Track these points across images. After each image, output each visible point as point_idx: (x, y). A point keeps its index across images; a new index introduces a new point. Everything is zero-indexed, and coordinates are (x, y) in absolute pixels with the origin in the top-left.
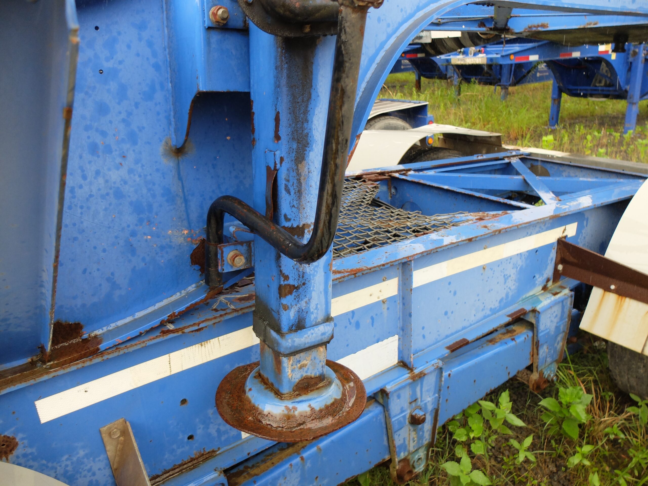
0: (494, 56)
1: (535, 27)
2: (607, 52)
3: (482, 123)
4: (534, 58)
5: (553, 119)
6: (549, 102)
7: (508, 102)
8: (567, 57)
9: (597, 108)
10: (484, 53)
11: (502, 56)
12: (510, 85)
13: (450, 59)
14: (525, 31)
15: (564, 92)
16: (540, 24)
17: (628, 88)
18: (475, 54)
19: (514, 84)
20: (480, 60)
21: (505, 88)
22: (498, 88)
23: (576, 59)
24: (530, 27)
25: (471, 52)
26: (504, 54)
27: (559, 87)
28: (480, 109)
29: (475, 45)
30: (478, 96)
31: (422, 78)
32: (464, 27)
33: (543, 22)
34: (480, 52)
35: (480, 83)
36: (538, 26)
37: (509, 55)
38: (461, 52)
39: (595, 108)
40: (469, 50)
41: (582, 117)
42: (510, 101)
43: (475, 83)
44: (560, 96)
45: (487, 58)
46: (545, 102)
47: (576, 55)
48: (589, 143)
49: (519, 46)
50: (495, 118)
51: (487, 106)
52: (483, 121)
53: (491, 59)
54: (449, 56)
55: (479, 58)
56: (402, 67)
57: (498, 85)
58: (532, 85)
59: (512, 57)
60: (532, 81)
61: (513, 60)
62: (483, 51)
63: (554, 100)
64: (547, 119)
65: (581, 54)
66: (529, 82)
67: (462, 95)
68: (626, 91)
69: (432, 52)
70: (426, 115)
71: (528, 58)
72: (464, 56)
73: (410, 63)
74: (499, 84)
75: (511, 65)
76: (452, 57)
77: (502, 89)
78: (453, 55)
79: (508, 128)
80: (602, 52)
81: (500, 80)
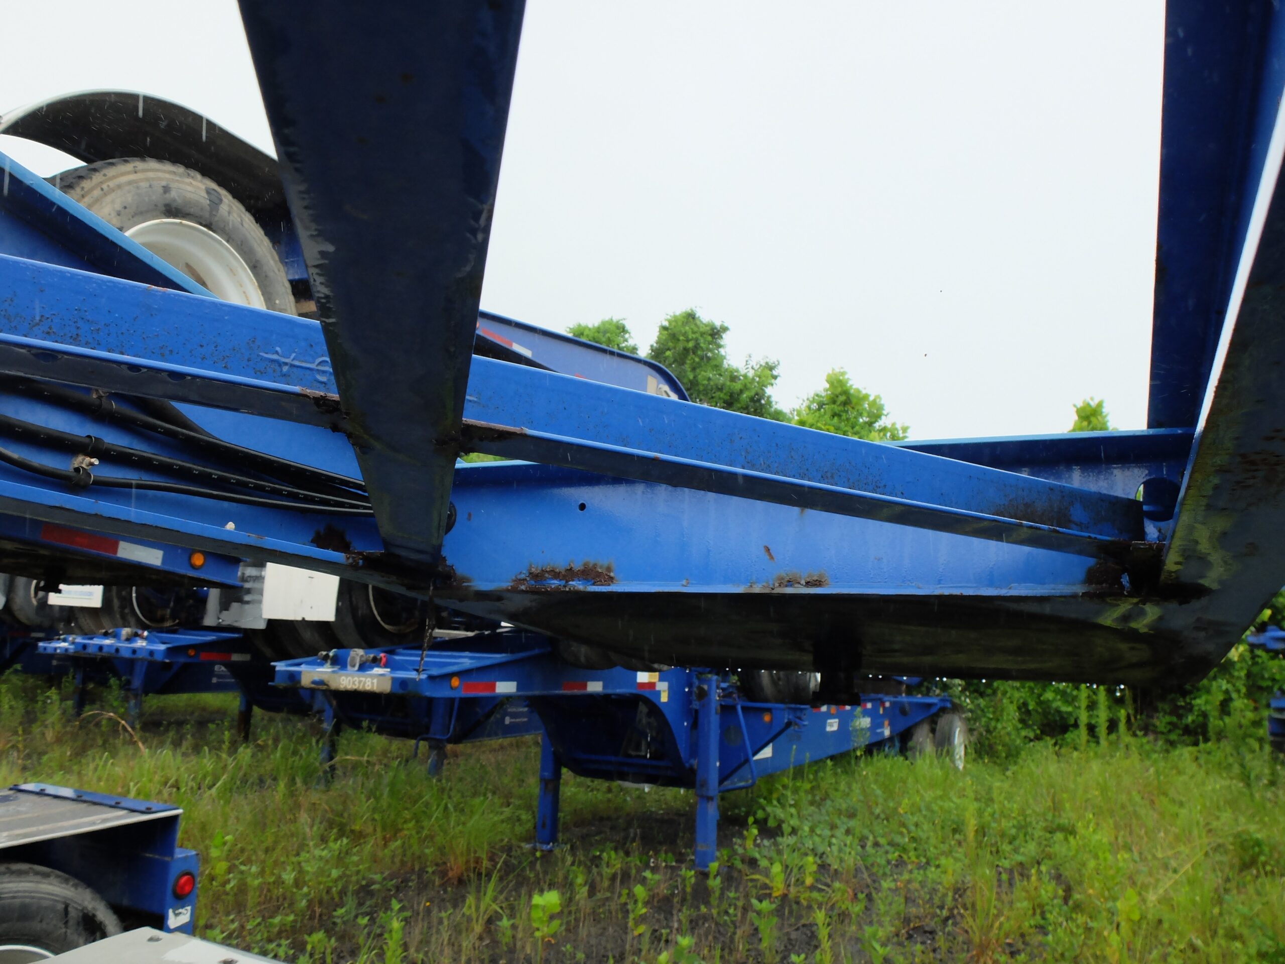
0: (413, 675)
1: (556, 575)
2: (652, 685)
3: (379, 834)
4: (506, 687)
5: (544, 825)
6: (533, 785)
7: (444, 781)
8: (576, 692)
9: (628, 799)
10: (386, 666)
11: (431, 678)
12: (449, 741)
13: (300, 673)
14: (514, 590)
15: (565, 767)
16: (578, 566)
17: (694, 762)
18: (363, 667)
19: (457, 739)
20: (375, 681)
21: (437, 746)
22: (423, 745)
23: (593, 697)
24: (537, 577)
25: (353, 659)
26: (435, 672)
27: (554, 753)
28: (377, 799)
29: (368, 644)
30: (374, 764)
31: (256, 710)
32: (231, 526)
33: (591, 561)
34: (375, 662)
35: (380, 731)
36: (570, 574)
37: (449, 676)
38: (326, 658)
39: (625, 800)
40: (349, 655)
41: (601, 819)
42: (448, 780)
43: (369, 730)
44: (557, 775)
45: (394, 680)
46: (523, 781)
47: (595, 687)
48: (640, 905)
49: (471, 658)
50: (411, 825)
51: (393, 793)
52: (384, 829)
53: (403, 683)
54: (299, 665)
55: (373, 676)
56: (214, 680)
57: (423, 739)
58: (495, 742)
59: (455, 682)
60: (496, 734)
61: (457, 689)
62: (384, 660)
63: (544, 782)
64: (530, 826)
65: (604, 687)
66: (489, 735)
67: (337, 759)
68: (692, 771)
69: (268, 652)
70: (171, 853)
71: (493, 687)
72: (336, 668)
73: (228, 673)
74: (425, 736)
75: (452, 700)
76: (303, 668)
77: (430, 747)
78: (308, 663)
79: (441, 850)
80: (643, 685)
81: (427, 729)
